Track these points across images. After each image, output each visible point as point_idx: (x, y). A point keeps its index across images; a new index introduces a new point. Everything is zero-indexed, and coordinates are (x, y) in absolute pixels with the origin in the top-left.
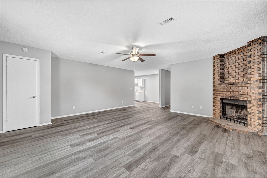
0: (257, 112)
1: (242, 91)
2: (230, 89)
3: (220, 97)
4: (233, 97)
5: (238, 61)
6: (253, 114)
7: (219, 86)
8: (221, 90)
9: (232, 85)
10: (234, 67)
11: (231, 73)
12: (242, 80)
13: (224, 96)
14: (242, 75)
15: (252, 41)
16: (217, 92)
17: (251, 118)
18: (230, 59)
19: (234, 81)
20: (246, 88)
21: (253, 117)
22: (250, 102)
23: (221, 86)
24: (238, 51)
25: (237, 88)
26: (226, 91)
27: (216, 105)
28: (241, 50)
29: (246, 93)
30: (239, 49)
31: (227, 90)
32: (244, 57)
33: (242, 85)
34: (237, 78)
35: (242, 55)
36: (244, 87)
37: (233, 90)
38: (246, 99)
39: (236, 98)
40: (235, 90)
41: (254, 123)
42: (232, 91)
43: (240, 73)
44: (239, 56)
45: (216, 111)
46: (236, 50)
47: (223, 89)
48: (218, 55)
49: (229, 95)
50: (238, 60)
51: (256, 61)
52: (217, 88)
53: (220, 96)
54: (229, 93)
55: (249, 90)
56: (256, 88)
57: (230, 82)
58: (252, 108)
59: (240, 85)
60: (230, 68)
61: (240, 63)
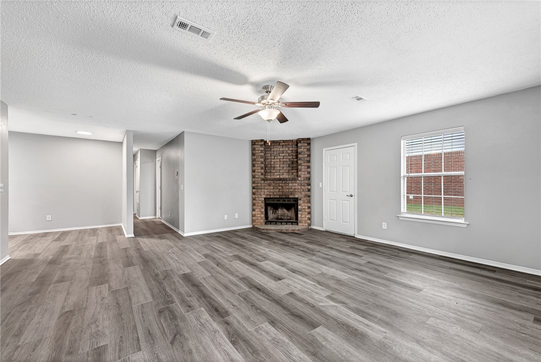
0: (307, 208)
1: (293, 188)
2: (279, 186)
3: (264, 196)
4: (282, 195)
5: (283, 155)
6: (303, 210)
7: (263, 182)
8: (267, 187)
9: (281, 182)
10: (278, 160)
11: (274, 167)
12: (287, 177)
13: (270, 195)
14: (287, 171)
15: (303, 139)
16: (260, 190)
17: (302, 215)
18: (272, 150)
19: (278, 177)
20: (297, 185)
21: (304, 213)
22: (300, 199)
23: (266, 182)
24: (283, 144)
25: (287, 185)
26: (273, 188)
27: (259, 207)
28: (286, 144)
29: (297, 190)
30: (284, 141)
31: (275, 188)
32: (289, 152)
33: (293, 182)
34: (282, 174)
35: (287, 149)
36: (294, 184)
37: (282, 186)
38: (296, 196)
39: (286, 196)
40: (284, 187)
41: (304, 219)
42: (281, 188)
43: (284, 168)
44: (284, 149)
45: (259, 216)
46: (280, 141)
47: (270, 186)
48: (261, 140)
49: (278, 193)
50: (283, 153)
51: (306, 159)
52: (259, 185)
53: (264, 194)
54: (277, 190)
55: (300, 187)
56: (306, 185)
57: (272, 177)
58: (303, 205)
59: (290, 182)
60: (272, 160)
61: (285, 157)
